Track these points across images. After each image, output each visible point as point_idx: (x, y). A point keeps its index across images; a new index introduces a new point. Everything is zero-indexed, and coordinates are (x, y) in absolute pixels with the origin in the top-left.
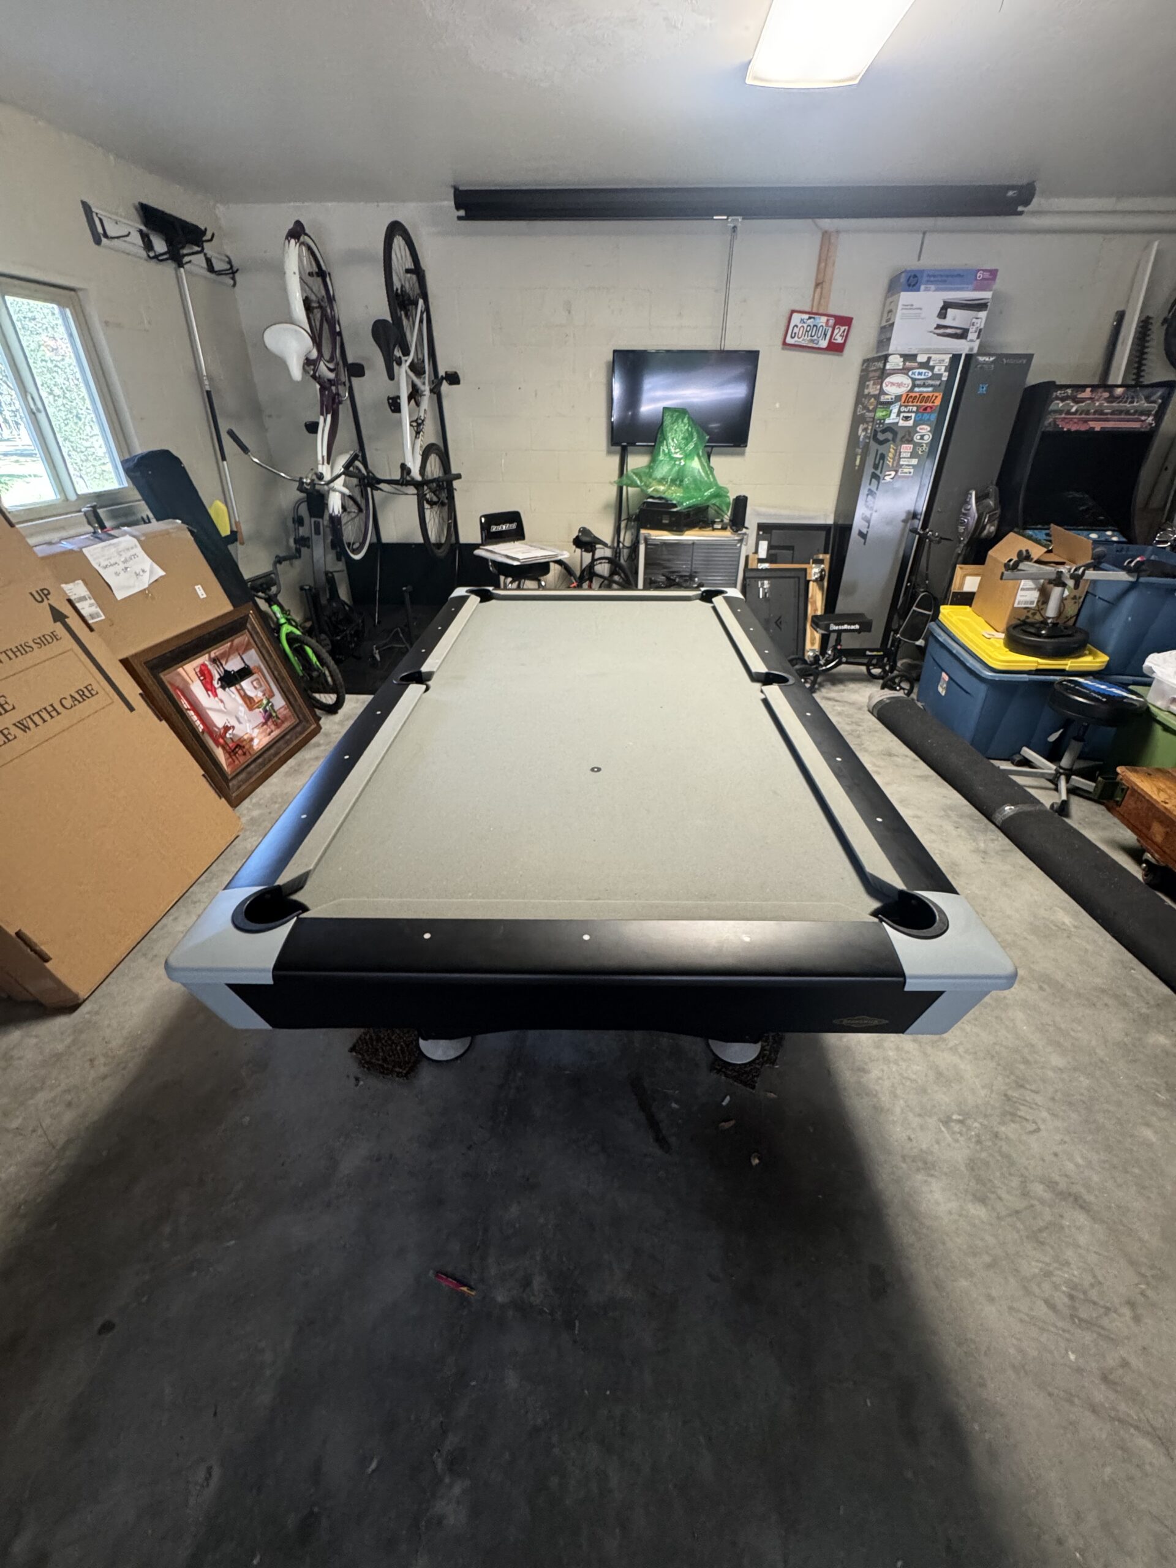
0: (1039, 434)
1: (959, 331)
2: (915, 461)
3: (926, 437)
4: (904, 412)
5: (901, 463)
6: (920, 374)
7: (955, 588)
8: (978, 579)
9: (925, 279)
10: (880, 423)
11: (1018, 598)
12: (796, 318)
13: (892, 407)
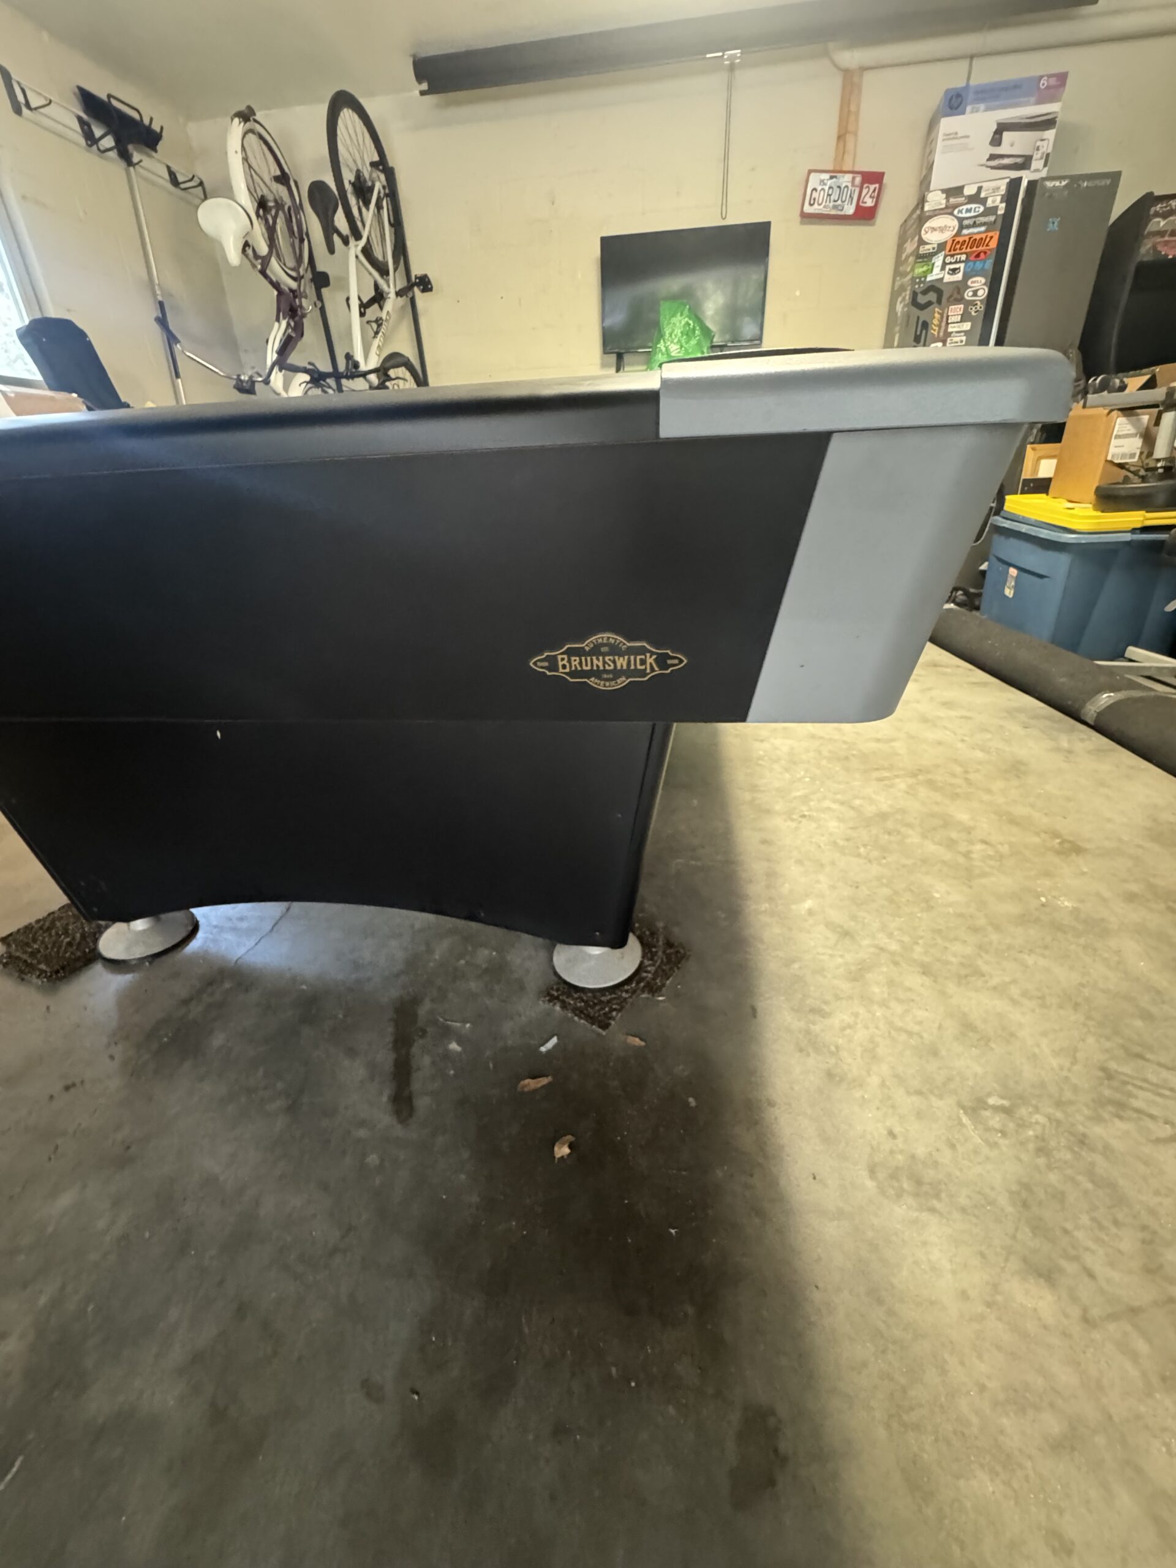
0: (1132, 269)
1: (1019, 160)
2: (967, 326)
3: (980, 293)
4: (951, 263)
5: (950, 330)
6: (969, 211)
7: (1026, 474)
8: (1054, 462)
9: (971, 96)
10: (921, 282)
11: (1113, 450)
12: (814, 180)
13: (934, 259)
